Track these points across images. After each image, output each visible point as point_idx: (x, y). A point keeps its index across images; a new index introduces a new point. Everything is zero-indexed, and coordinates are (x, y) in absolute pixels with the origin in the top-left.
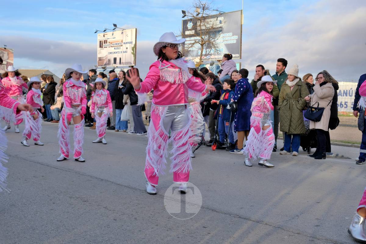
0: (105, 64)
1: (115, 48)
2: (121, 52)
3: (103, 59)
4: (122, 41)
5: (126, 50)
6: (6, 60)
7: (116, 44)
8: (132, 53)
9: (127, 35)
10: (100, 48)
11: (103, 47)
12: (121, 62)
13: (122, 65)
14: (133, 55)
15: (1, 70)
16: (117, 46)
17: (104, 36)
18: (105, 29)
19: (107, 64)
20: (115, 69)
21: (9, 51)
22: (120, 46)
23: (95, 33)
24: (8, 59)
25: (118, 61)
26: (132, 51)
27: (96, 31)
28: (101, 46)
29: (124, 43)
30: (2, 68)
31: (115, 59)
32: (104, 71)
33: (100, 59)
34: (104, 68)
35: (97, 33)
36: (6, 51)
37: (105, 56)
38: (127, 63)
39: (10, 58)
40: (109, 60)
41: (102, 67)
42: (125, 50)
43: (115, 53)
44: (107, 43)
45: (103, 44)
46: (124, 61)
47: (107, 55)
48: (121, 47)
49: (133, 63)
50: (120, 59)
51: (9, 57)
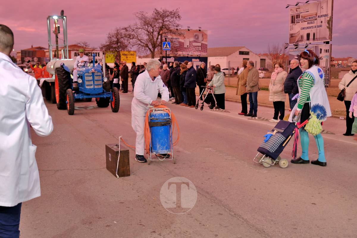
0: (297, 41)
1: (308, 23)
2: (315, 27)
3: (295, 35)
4: (316, 14)
5: (321, 24)
6: (201, 41)
7: (310, 18)
8: (327, 27)
9: (322, 8)
10: (292, 24)
11: (296, 22)
12: (315, 37)
13: (316, 42)
14: (328, 30)
15: (196, 52)
16: (311, 20)
17: (297, 11)
18: (298, 3)
19: (299, 41)
20: (308, 46)
21: (203, 32)
22: (313, 20)
23: (286, 8)
24: (202, 41)
25: (311, 37)
26: (328, 25)
27: (288, 6)
28: (293, 22)
29: (319, 16)
30: (197, 50)
31: (308, 35)
32: (296, 48)
33: (292, 36)
34: (296, 45)
35: (288, 8)
36: (200, 33)
37: (298, 32)
38: (322, 39)
39: (205, 40)
40: (302, 37)
41: (294, 45)
42: (319, 24)
43: (308, 27)
44: (299, 18)
45: (296, 19)
46: (318, 37)
47: (299, 31)
48: (315, 21)
49: (328, 38)
50: (314, 34)
51: (203, 39)
